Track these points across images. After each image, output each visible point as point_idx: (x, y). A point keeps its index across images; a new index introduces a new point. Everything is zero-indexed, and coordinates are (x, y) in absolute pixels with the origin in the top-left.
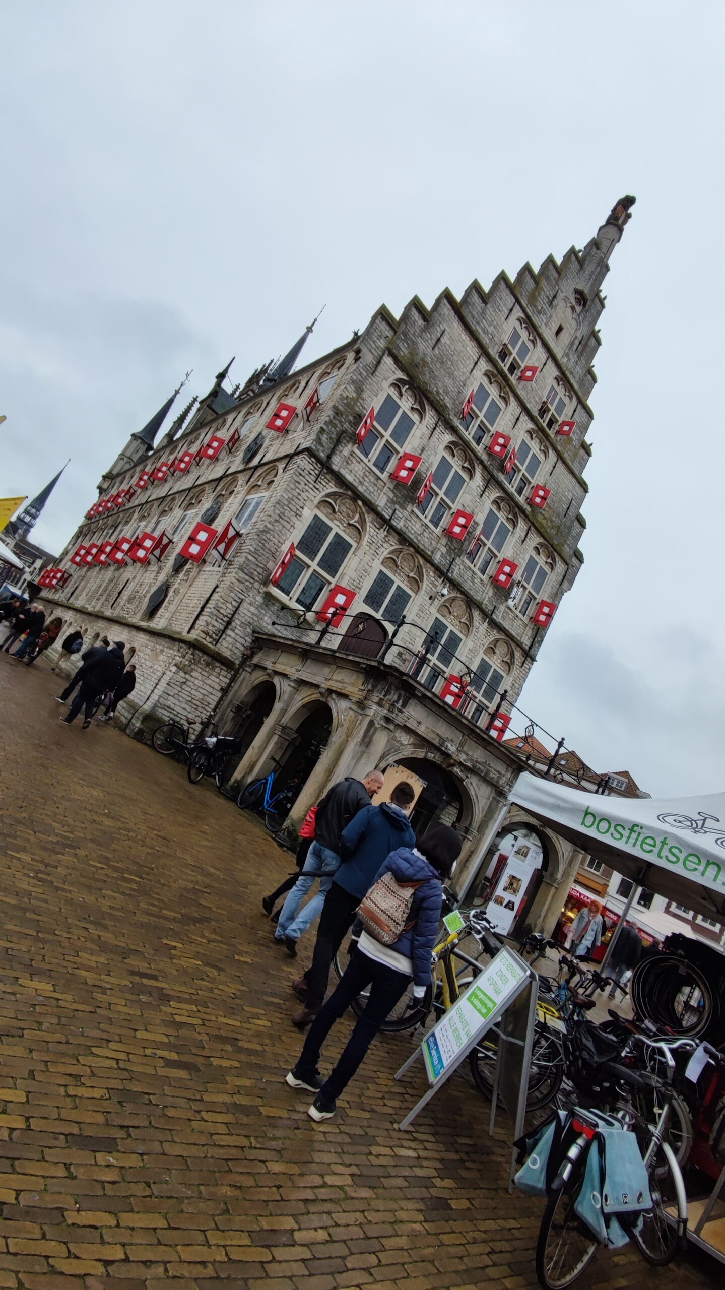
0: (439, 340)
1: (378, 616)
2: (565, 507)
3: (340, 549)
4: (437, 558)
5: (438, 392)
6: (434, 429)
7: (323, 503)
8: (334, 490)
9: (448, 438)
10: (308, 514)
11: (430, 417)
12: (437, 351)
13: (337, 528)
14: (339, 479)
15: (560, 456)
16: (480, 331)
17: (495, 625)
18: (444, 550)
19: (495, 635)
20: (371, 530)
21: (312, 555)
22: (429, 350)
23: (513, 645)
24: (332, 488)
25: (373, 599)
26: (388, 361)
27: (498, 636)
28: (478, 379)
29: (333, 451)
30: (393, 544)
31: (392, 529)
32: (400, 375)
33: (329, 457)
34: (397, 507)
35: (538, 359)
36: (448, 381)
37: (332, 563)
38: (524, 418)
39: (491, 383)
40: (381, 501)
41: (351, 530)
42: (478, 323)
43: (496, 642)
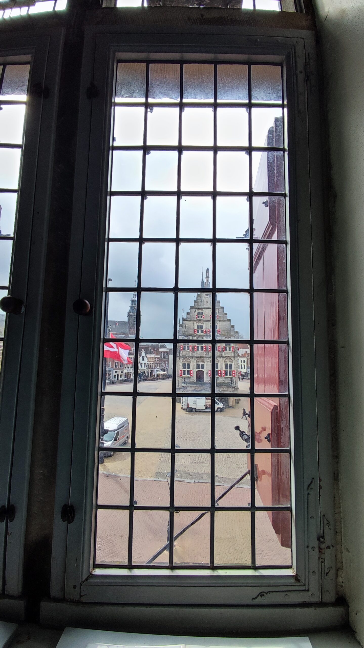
0: (185, 327)
1: (200, 369)
2: (227, 328)
3: (189, 365)
4: (205, 356)
5: (190, 333)
7: (182, 361)
8: (183, 358)
9: (195, 338)
10: (181, 364)
11: (191, 338)
13: (186, 363)
14: (183, 357)
15: (220, 321)
17: (223, 357)
18: (205, 353)
19: (224, 359)
20: (191, 360)
21: (185, 368)
22: (185, 329)
23: (230, 358)
25: (198, 368)
27: (225, 358)
28: (196, 324)
29: (179, 354)
30: (196, 359)
31: (194, 357)
32: (183, 337)
33: (180, 355)
34: (193, 354)
35: (205, 312)
36: (191, 330)
37: (189, 368)
38: (208, 322)
39: (198, 323)
40: (190, 355)
41: (189, 362)
42: (190, 318)
43: (226, 359)
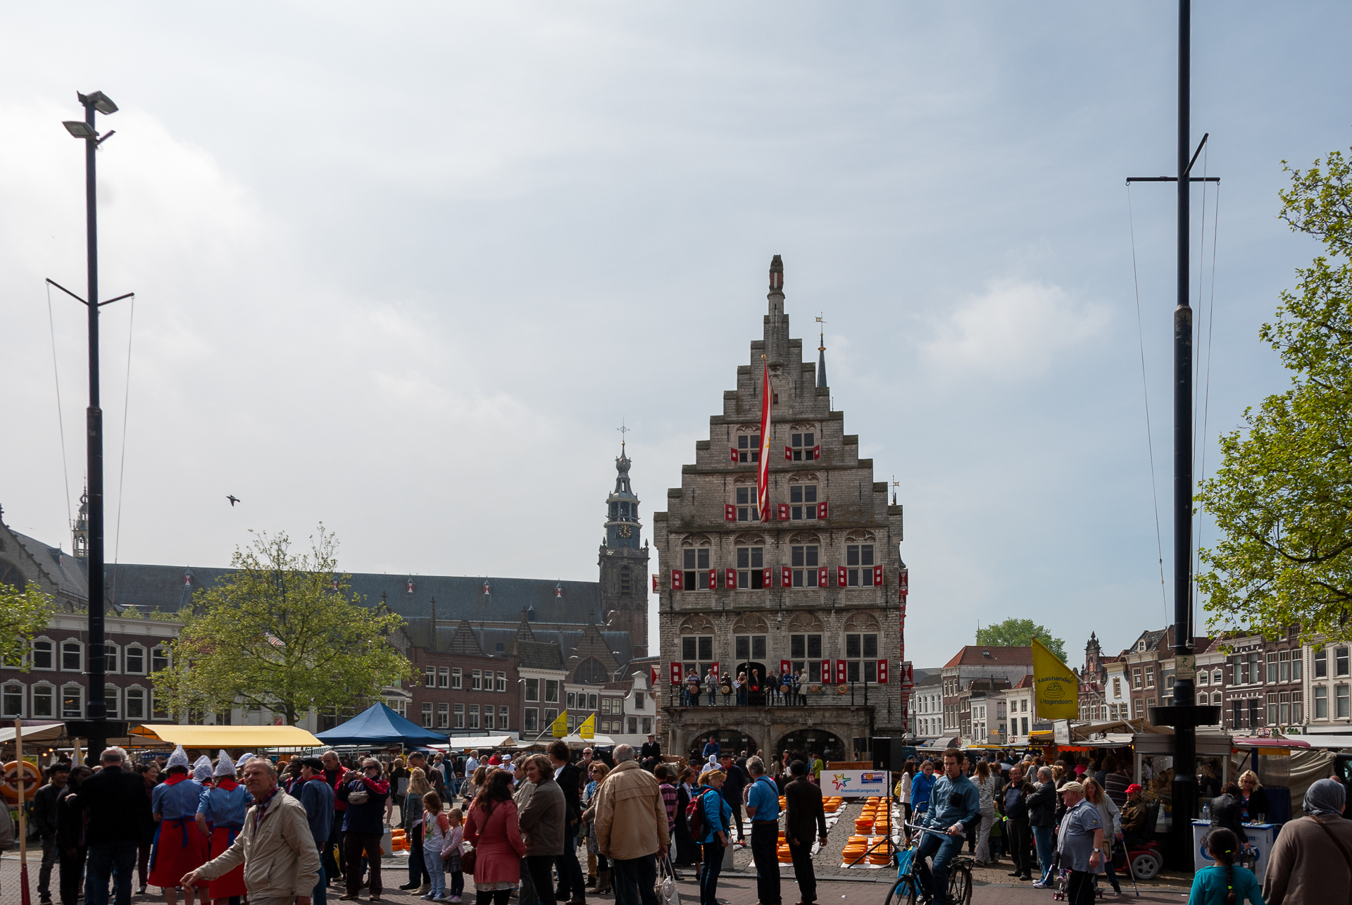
0: (693, 497)
2: (857, 494)
3: (706, 643)
4: (768, 605)
5: (711, 522)
6: (721, 542)
7: (682, 630)
8: (684, 619)
9: (732, 538)
10: (678, 641)
11: (714, 540)
12: (696, 503)
13: (697, 636)
14: (684, 613)
15: (827, 469)
16: (716, 465)
18: (770, 597)
19: (845, 616)
20: (715, 622)
21: (692, 657)
22: (692, 508)
23: (869, 610)
24: (681, 620)
25: (742, 652)
26: (672, 536)
27: (849, 614)
28: (732, 487)
29: (671, 603)
30: (734, 619)
31: (728, 612)
32: (683, 536)
33: (671, 607)
34: (723, 599)
36: (713, 511)
37: (706, 653)
38: (779, 477)
39: (744, 482)
40: (713, 604)
41: (705, 630)
42: (711, 463)
43: (851, 619)
